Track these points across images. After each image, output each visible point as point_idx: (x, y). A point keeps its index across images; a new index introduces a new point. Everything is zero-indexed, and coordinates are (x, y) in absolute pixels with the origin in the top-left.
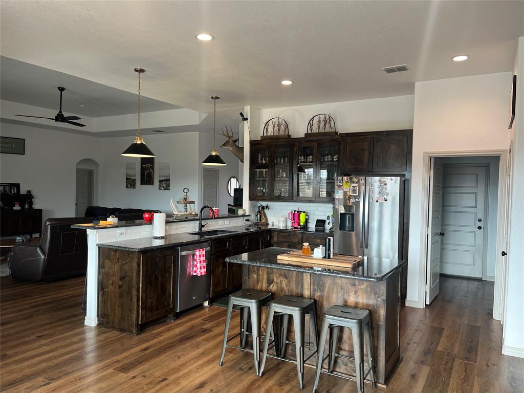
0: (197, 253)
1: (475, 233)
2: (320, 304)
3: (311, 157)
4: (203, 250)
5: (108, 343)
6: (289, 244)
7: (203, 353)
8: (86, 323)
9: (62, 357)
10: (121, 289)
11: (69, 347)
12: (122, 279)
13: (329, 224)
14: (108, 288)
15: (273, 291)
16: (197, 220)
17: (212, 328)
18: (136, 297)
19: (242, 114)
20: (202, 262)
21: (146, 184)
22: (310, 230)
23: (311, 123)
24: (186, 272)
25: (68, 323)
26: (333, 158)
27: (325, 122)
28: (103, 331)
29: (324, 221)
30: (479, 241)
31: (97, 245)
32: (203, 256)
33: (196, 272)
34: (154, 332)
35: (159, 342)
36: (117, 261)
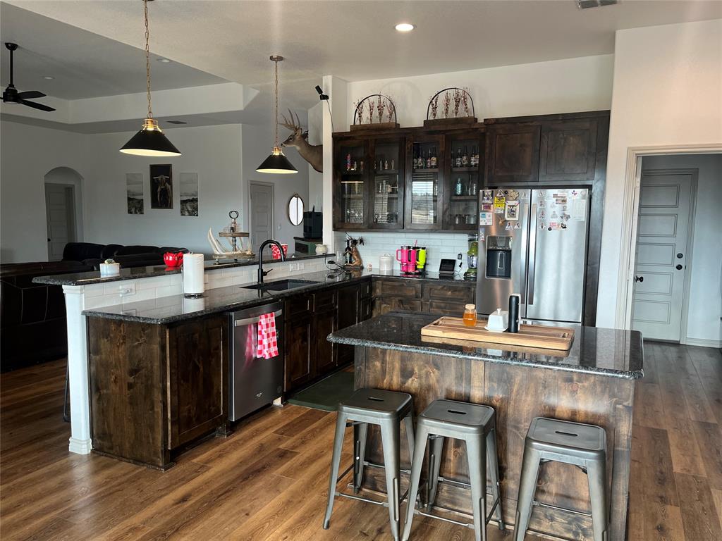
0: (263, 321)
1: (672, 275)
2: (502, 415)
3: (434, 159)
4: (272, 316)
5: (114, 489)
6: (400, 298)
7: (288, 503)
8: (71, 449)
9: (30, 523)
10: (132, 390)
11: (43, 501)
12: (133, 372)
13: (460, 266)
14: (107, 388)
15: (413, 390)
16: (254, 264)
17: (294, 447)
18: (161, 405)
19: (319, 89)
20: (271, 335)
21: (161, 207)
22: (430, 276)
23: (433, 103)
24: (244, 354)
25: (39, 450)
26: (469, 161)
27: (457, 102)
28: (103, 464)
29: (453, 262)
30: (678, 286)
31: (84, 313)
32: (273, 326)
33: (260, 352)
34: (195, 461)
35: (207, 483)
36: (122, 341)
